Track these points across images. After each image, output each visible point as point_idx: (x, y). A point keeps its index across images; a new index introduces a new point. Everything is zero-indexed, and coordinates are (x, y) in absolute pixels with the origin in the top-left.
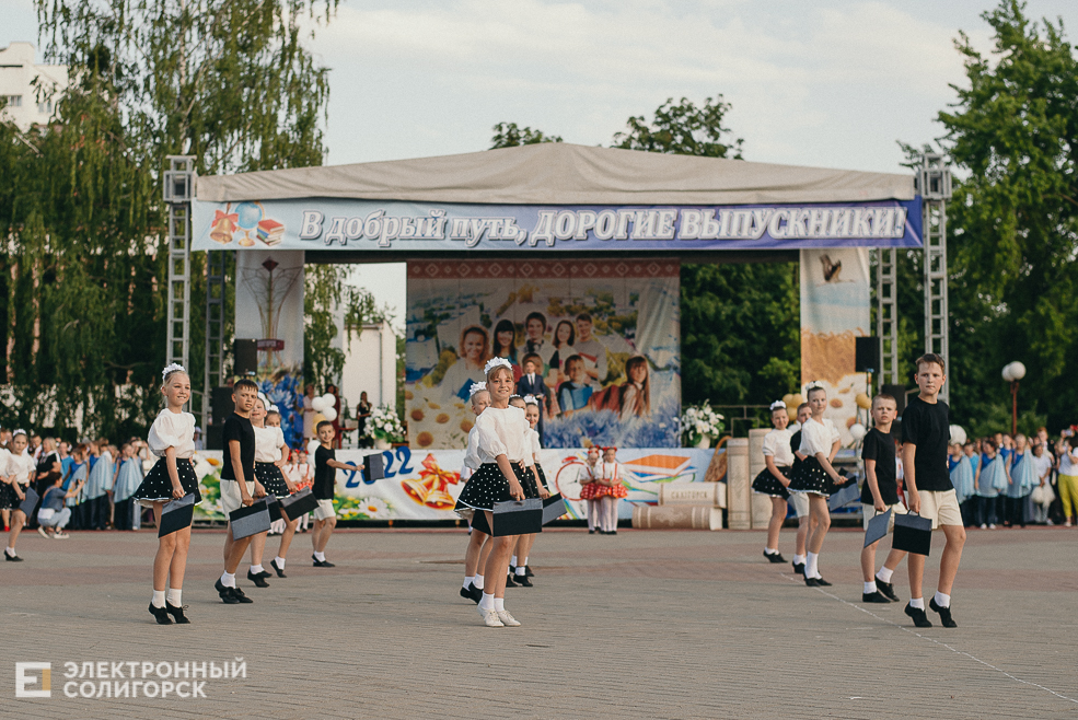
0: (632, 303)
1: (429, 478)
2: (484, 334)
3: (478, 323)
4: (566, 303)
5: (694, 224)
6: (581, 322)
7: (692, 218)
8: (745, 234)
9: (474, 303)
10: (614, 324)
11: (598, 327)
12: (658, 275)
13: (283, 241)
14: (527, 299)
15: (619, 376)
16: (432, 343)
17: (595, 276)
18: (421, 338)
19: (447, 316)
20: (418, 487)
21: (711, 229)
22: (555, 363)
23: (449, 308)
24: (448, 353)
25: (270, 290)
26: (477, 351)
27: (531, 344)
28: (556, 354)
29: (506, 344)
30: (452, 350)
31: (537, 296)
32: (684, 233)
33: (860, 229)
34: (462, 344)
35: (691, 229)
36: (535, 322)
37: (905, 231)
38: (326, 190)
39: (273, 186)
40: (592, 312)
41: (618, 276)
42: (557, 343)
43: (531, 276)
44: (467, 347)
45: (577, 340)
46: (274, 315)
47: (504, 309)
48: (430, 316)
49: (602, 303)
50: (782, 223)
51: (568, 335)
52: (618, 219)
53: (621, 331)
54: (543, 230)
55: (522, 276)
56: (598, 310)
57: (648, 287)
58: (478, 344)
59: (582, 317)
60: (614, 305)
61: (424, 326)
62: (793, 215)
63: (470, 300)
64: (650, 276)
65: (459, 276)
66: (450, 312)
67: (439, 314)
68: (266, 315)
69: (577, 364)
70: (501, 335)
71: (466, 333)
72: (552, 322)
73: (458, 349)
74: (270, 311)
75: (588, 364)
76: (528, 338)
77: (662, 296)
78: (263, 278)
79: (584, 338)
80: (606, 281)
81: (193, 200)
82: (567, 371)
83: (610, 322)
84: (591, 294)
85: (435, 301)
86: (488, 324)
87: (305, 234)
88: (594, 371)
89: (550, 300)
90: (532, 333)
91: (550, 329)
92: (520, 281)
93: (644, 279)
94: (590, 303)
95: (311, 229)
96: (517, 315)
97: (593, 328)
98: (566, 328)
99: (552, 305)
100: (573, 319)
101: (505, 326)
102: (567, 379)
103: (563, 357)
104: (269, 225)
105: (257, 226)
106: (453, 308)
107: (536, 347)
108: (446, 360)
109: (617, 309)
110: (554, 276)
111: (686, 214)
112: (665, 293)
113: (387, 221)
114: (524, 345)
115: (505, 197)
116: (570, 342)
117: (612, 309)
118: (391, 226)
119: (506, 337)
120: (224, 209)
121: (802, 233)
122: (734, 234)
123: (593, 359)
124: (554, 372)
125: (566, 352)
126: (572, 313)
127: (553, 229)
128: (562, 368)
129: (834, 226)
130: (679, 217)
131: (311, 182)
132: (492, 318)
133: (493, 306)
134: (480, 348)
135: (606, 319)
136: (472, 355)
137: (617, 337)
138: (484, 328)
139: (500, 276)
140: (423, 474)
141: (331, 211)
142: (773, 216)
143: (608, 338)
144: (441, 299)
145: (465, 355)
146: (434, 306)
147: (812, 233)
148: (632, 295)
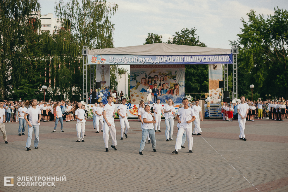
0: (175, 73)
1: (135, 109)
2: (146, 79)
3: (145, 77)
4: (162, 73)
5: (187, 59)
6: (165, 77)
7: (187, 58)
8: (197, 61)
9: (144, 73)
10: (172, 77)
11: (169, 78)
12: (181, 67)
13: (106, 63)
14: (154, 72)
15: (173, 87)
16: (135, 81)
17: (168, 67)
18: (133, 80)
19: (138, 76)
20: (132, 111)
21: (190, 60)
22: (160, 85)
23: (139, 74)
24: (139, 83)
25: (103, 71)
26: (144, 82)
27: (155, 81)
28: (160, 83)
29: (150, 81)
30: (139, 82)
31: (156, 71)
32: (185, 61)
33: (220, 60)
34: (141, 81)
35: (186, 60)
36: (156, 77)
37: (229, 60)
38: (114, 53)
39: (103, 52)
40: (167, 75)
41: (172, 67)
42: (160, 81)
43: (155, 67)
44: (142, 82)
45: (164, 80)
46: (104, 76)
47: (150, 74)
48: (135, 75)
49: (170, 73)
50: (205, 59)
51: (162, 79)
52: (172, 58)
53: (173, 78)
54: (157, 61)
55: (153, 67)
56: (169, 74)
57: (179, 69)
58: (145, 81)
59: (165, 76)
60: (172, 73)
61: (134, 77)
62: (207, 57)
63: (143, 72)
64: (179, 67)
65: (141, 68)
66: (139, 75)
67: (137, 75)
68: (102, 76)
69: (164, 85)
70: (149, 79)
71: (142, 79)
72: (159, 77)
73: (140, 82)
75: (167, 85)
76: (154, 80)
77: (181, 71)
78: (102, 69)
79: (166, 80)
80: (170, 68)
81: (88, 55)
82: (162, 87)
83: (171, 77)
84: (167, 71)
85: (136, 73)
86: (147, 77)
87: (110, 61)
88: (168, 86)
89: (159, 72)
90: (155, 79)
91: (159, 78)
92: (153, 68)
93: (178, 68)
94: (167, 73)
95: (111, 60)
96: (152, 75)
97: (168, 78)
98: (162, 78)
99: (159, 73)
100: (163, 76)
101: (150, 77)
102: (162, 88)
103: (162, 84)
104: (103, 59)
105: (100, 60)
106: (140, 74)
107: (156, 82)
108: (138, 84)
109: (172, 74)
110: (160, 67)
111: (185, 57)
112: (182, 71)
113: (126, 59)
114: (154, 81)
115: (149, 54)
116: (163, 81)
117: (171, 74)
118: (127, 60)
119: (150, 80)
120: (94, 56)
121: (208, 61)
122: (195, 61)
123: (168, 84)
124: (160, 86)
125: (162, 83)
126: (163, 75)
127: (159, 60)
128: (161, 86)
129: (215, 60)
130: (184, 57)
131: (111, 51)
132: (147, 76)
133: (147, 73)
134: (145, 82)
135: (170, 76)
136: (143, 83)
137: (173, 80)
138: (146, 78)
139: (149, 67)
140: (133, 108)
141: (115, 57)
142: (203, 57)
143: (170, 80)
144: (137, 72)
145: (142, 83)
146: (136, 74)
147: (210, 61)
148: (175, 71)
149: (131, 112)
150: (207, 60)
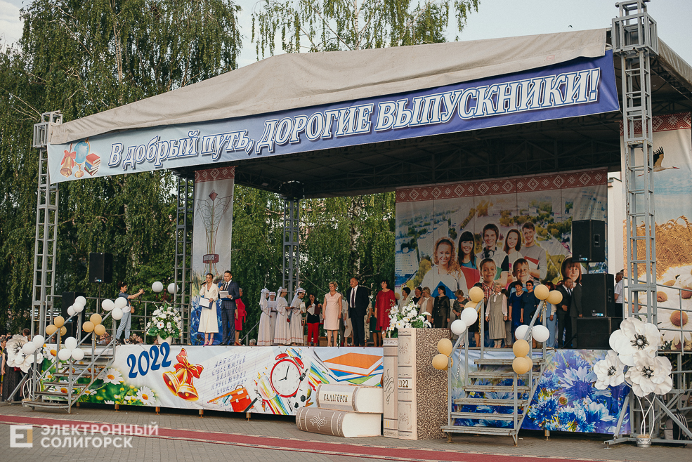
0: (567, 211)
1: (181, 371)
2: (451, 244)
3: (447, 236)
4: (514, 214)
5: (388, 115)
6: (527, 230)
7: (388, 109)
8: (435, 119)
9: (444, 220)
10: (552, 230)
11: (540, 233)
12: (589, 184)
14: (484, 213)
15: (556, 276)
16: (414, 253)
17: (537, 189)
18: (406, 250)
19: (424, 231)
21: (404, 118)
22: (505, 266)
23: (426, 225)
24: (426, 261)
25: (212, 216)
26: (446, 258)
27: (487, 251)
28: (507, 259)
29: (467, 252)
30: (428, 258)
31: (491, 210)
32: (380, 126)
33: (552, 99)
34: (436, 253)
35: (386, 120)
36: (490, 232)
37: (599, 95)
40: (535, 221)
41: (555, 188)
42: (507, 249)
43: (487, 194)
44: (439, 255)
45: (523, 245)
46: (214, 234)
47: (466, 222)
48: (412, 232)
49: (543, 213)
50: (471, 102)
51: (516, 242)
52: (324, 119)
53: (558, 236)
54: (266, 139)
55: (480, 194)
56: (540, 219)
57: (581, 195)
58: (447, 253)
59: (527, 226)
60: (553, 214)
61: (408, 240)
62: (482, 93)
63: (441, 217)
64: (583, 185)
65: (433, 198)
66: (427, 227)
67: (419, 230)
69: (523, 267)
70: (464, 244)
71: (438, 244)
72: (503, 232)
73: (432, 258)
74: (212, 232)
75: (532, 266)
76: (484, 246)
77: (592, 202)
78: (209, 207)
79: (528, 244)
80: (546, 193)
81: (48, 144)
82: (515, 274)
83: (549, 228)
84: (534, 206)
85: (416, 220)
86: (455, 236)
87: (111, 163)
88: (536, 272)
89: (501, 212)
90: (488, 241)
91: (502, 238)
92: (478, 198)
93: (577, 189)
94: (533, 214)
95: (115, 158)
96: (476, 227)
97: (536, 235)
98: (514, 235)
99: (504, 217)
100: (519, 228)
101: (467, 237)
102: (515, 279)
103: (512, 261)
104: (92, 158)
105: (86, 160)
106: (429, 224)
107: (491, 253)
108: (424, 267)
109: (554, 217)
110: (504, 192)
111: (383, 106)
112: (595, 199)
114: (482, 252)
115: (237, 111)
116: (518, 248)
117: (551, 217)
118: (163, 150)
119: (467, 245)
120: (68, 148)
121: (490, 111)
122: (425, 120)
123: (536, 262)
124: (504, 274)
125: (514, 256)
126: (519, 223)
127: (274, 137)
128: (511, 270)
129: (525, 100)
130: (375, 109)
131: (116, 119)
132: (457, 231)
133: (457, 220)
134: (448, 256)
135: (547, 226)
136: (442, 262)
137: (555, 241)
138: (451, 240)
139: (463, 195)
140: (177, 367)
141: (128, 141)
142: (462, 96)
143: (547, 243)
144: (421, 218)
145: (437, 262)
146: (415, 224)
147: (500, 109)
148: (567, 203)
149: (167, 380)
150: (485, 109)
